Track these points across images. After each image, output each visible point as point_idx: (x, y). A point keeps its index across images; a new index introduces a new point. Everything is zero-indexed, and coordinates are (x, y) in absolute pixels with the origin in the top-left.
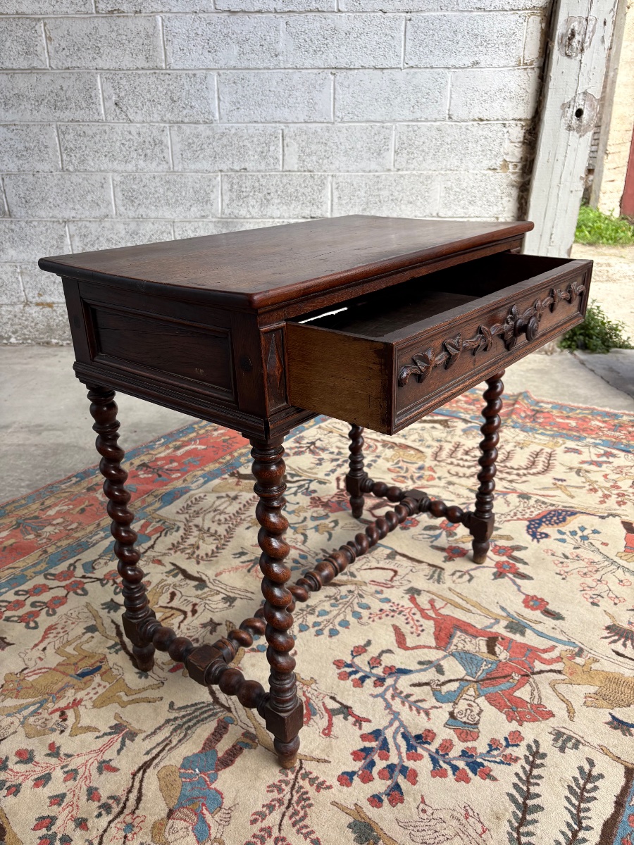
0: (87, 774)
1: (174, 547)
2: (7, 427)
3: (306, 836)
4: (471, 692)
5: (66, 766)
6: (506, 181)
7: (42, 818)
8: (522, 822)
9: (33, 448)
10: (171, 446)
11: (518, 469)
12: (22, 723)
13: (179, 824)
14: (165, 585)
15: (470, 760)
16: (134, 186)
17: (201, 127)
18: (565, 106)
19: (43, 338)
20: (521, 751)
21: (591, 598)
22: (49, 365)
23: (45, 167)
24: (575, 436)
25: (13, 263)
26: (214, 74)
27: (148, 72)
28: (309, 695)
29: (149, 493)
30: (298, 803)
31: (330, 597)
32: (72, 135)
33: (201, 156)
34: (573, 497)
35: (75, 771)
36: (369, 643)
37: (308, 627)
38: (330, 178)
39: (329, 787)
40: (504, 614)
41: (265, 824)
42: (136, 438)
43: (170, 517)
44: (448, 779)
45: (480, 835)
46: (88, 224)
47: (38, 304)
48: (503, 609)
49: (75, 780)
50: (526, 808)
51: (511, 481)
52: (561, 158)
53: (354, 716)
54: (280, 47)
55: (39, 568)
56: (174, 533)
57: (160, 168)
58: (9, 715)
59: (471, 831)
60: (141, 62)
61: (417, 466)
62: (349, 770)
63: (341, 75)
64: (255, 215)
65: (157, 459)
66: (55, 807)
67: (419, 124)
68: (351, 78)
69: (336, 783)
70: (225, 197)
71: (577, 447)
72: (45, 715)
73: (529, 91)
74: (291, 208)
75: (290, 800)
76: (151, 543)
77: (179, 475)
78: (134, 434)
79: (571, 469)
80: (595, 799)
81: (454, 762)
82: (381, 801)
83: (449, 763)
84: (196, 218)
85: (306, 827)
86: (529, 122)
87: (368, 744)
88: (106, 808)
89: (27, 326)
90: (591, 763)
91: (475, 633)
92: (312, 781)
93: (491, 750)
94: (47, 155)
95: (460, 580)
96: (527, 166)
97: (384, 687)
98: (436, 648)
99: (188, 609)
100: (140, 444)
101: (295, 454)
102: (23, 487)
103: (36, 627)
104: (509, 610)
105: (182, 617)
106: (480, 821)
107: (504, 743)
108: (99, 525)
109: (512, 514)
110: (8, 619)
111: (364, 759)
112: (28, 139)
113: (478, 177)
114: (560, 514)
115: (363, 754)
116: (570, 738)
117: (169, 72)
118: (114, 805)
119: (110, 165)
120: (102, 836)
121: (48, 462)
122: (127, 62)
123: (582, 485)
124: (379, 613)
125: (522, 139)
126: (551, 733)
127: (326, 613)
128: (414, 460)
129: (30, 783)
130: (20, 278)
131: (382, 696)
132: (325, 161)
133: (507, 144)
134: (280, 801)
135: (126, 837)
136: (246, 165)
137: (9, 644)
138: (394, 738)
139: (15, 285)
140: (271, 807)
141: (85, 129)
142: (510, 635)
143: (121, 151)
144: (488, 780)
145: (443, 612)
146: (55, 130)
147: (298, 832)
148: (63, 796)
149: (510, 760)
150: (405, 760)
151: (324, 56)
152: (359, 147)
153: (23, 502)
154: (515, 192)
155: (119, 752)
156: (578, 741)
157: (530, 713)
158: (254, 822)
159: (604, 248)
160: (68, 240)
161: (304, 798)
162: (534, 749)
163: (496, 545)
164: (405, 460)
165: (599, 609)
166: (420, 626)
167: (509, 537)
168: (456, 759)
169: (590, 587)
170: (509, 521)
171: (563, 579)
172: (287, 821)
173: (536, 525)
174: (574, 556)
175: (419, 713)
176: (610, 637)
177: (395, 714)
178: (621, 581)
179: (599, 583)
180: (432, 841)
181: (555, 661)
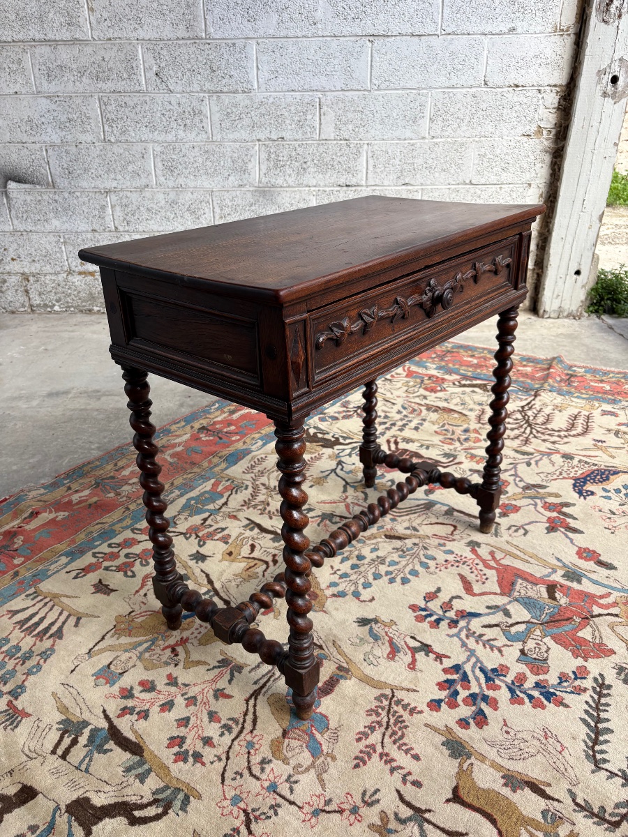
0: (205, 700)
1: (246, 504)
2: (66, 393)
3: (407, 752)
4: (538, 632)
5: (186, 694)
6: (540, 147)
7: (172, 738)
8: (596, 742)
9: (96, 413)
10: (225, 410)
11: (559, 431)
12: (139, 658)
13: (294, 743)
14: (244, 538)
15: (544, 690)
16: (174, 157)
17: (240, 97)
18: (601, 73)
19: (84, 306)
20: (588, 683)
22: (94, 332)
23: (88, 137)
24: (610, 399)
25: (55, 232)
26: (253, 42)
27: (188, 42)
28: (390, 635)
29: (213, 454)
30: (395, 724)
31: (397, 549)
32: (114, 106)
33: (239, 126)
34: (613, 457)
35: (194, 698)
36: (439, 590)
37: (382, 576)
38: (366, 146)
39: (421, 712)
40: (560, 564)
41: (370, 741)
42: (191, 403)
43: (237, 476)
44: (525, 706)
45: (560, 752)
46: (129, 194)
47: (80, 273)
48: (558, 559)
49: (195, 705)
50: (597, 731)
51: (554, 443)
52: (595, 124)
53: (435, 653)
54: (319, 15)
55: (124, 524)
56: (244, 491)
57: (199, 138)
58: (126, 651)
59: (550, 748)
60: (182, 32)
61: (462, 428)
62: (437, 698)
63: (378, 42)
64: (292, 184)
65: (215, 423)
66: (182, 728)
67: (454, 90)
68: (389, 44)
69: (426, 709)
70: (262, 167)
71: (613, 410)
72: (158, 650)
73: (565, 57)
74: (327, 177)
75: (388, 723)
76: (224, 500)
77: (238, 437)
78: (189, 399)
79: (609, 430)
81: (530, 692)
82: (468, 724)
83: (525, 693)
84: (235, 187)
85: (405, 744)
86: (564, 88)
87: (450, 677)
88: (227, 728)
89: (70, 295)
91: (534, 581)
92: (405, 707)
93: (561, 682)
94: (89, 127)
95: (515, 534)
96: (562, 132)
97: (458, 629)
98: (501, 594)
99: (269, 559)
100: (195, 408)
101: (344, 417)
102: (93, 449)
103: (134, 576)
104: (564, 560)
105: (264, 567)
106: (558, 741)
107: (573, 677)
108: (172, 484)
109: (558, 473)
110: (107, 569)
111: (449, 688)
112: (71, 110)
113: (512, 143)
114: (603, 473)
115: (447, 685)
117: (208, 41)
118: (234, 726)
119: (151, 135)
120: (228, 752)
121: (112, 425)
122: (167, 32)
123: (622, 446)
124: (444, 563)
125: (556, 105)
126: (614, 668)
127: (397, 563)
128: (459, 423)
129: (156, 708)
130: (63, 247)
131: (458, 635)
132: (361, 130)
133: (541, 110)
134: (379, 723)
135: (249, 753)
136: (283, 134)
137: (113, 591)
138: (473, 672)
139: (58, 255)
140: (372, 728)
141: (127, 99)
142: (568, 583)
143: (162, 121)
144: (561, 708)
145: (503, 562)
146: (97, 102)
147: (399, 748)
148: (188, 719)
149: (579, 691)
150: (485, 690)
151: (362, 24)
152: (395, 115)
153: (98, 463)
154: (548, 158)
155: (230, 682)
157: (593, 651)
159: (622, 210)
160: (109, 210)
161: (399, 720)
162: (600, 681)
163: (546, 503)
164: (449, 423)
166: (484, 575)
167: (558, 495)
168: (531, 689)
170: (556, 479)
171: (612, 533)
172: (388, 740)
173: (581, 484)
174: (620, 512)
175: (492, 650)
177: (471, 651)
180: (518, 757)
181: (611, 605)
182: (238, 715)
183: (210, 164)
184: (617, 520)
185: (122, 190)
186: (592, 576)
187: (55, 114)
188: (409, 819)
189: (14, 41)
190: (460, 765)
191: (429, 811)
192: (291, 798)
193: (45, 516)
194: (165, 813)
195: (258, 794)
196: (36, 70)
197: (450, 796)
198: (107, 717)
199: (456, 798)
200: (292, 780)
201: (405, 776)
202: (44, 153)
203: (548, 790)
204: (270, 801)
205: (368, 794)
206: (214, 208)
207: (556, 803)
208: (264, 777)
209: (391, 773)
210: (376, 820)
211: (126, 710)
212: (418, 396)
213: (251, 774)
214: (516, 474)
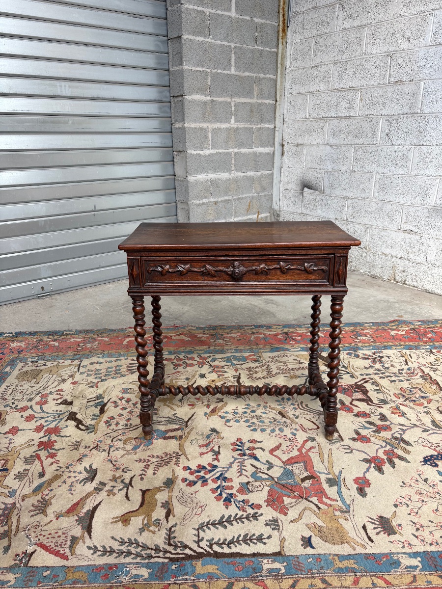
0: (134, 415)
1: (249, 368)
3: (155, 470)
4: (268, 483)
5: (133, 409)
7: (112, 417)
8: (213, 524)
13: (134, 442)
14: (227, 379)
15: (229, 497)
20: (250, 511)
21: (401, 503)
27: (409, 116)
28: (214, 440)
29: (271, 344)
30: (165, 462)
31: (274, 419)
32: (361, 152)
33: (430, 166)
35: (133, 412)
36: (261, 442)
37: (248, 422)
39: (179, 466)
40: (337, 474)
41: (151, 459)
43: (265, 357)
44: (213, 495)
45: (196, 514)
46: (357, 201)
48: (341, 472)
49: (130, 414)
50: (221, 523)
53: (217, 457)
55: (200, 352)
56: (257, 364)
57: (403, 172)
60: (406, 110)
61: (424, 395)
62: (191, 467)
65: (295, 333)
66: (118, 416)
69: (182, 467)
75: (164, 460)
76: (244, 362)
77: (294, 343)
80: (249, 545)
81: (223, 494)
82: (186, 481)
83: (221, 492)
85: (158, 469)
87: (207, 466)
88: (126, 425)
90: (269, 537)
91: (309, 470)
92: (177, 461)
93: (242, 502)
94: (346, 162)
95: (342, 450)
97: (241, 457)
98: (283, 462)
103: (175, 369)
104: (343, 474)
106: (202, 512)
107: (250, 504)
108: (237, 347)
110: (173, 362)
111: (199, 469)
112: (340, 153)
115: (201, 467)
116: (278, 525)
117: (421, 115)
119: (376, 169)
122: (398, 111)
124: (283, 436)
126: (273, 518)
127: (263, 423)
128: (428, 392)
129: (121, 407)
131: (236, 459)
134: (162, 458)
135: (120, 435)
138: (218, 472)
140: (158, 457)
141: (368, 148)
142: (324, 482)
144: (224, 506)
146: (353, 149)
147: (155, 468)
148: (123, 415)
149: (242, 509)
150: (211, 479)
156: (279, 529)
157: (278, 507)
158: (149, 456)
160: (346, 208)
161: (169, 462)
162: (257, 515)
163: (393, 450)
164: (422, 389)
165: (394, 509)
166: (291, 451)
167: (408, 452)
168: (226, 493)
169: (410, 499)
170: (426, 446)
171: (402, 486)
172: (156, 463)
173: (439, 458)
174: (432, 483)
175: (238, 473)
176: (375, 520)
177: (230, 467)
178: (437, 510)
179: (421, 502)
180: (181, 502)
181: (326, 504)
182: (133, 424)
183: (406, 188)
184: (420, 484)
185: (355, 198)
186: (343, 489)
187: (332, 155)
188: (125, 483)
190: (162, 487)
191: (132, 487)
192: (111, 452)
193: (183, 337)
194: (84, 430)
195: (106, 444)
196: (329, 133)
197: (144, 489)
198: (109, 400)
199: (144, 492)
200: (118, 449)
201: (143, 474)
202: (323, 174)
203: (171, 517)
204: (105, 449)
205: (128, 469)
206: (402, 216)
207: (165, 521)
208: (114, 442)
209: (142, 470)
210: (117, 475)
211: (115, 402)
212: (431, 368)
213: (113, 439)
214: (406, 430)
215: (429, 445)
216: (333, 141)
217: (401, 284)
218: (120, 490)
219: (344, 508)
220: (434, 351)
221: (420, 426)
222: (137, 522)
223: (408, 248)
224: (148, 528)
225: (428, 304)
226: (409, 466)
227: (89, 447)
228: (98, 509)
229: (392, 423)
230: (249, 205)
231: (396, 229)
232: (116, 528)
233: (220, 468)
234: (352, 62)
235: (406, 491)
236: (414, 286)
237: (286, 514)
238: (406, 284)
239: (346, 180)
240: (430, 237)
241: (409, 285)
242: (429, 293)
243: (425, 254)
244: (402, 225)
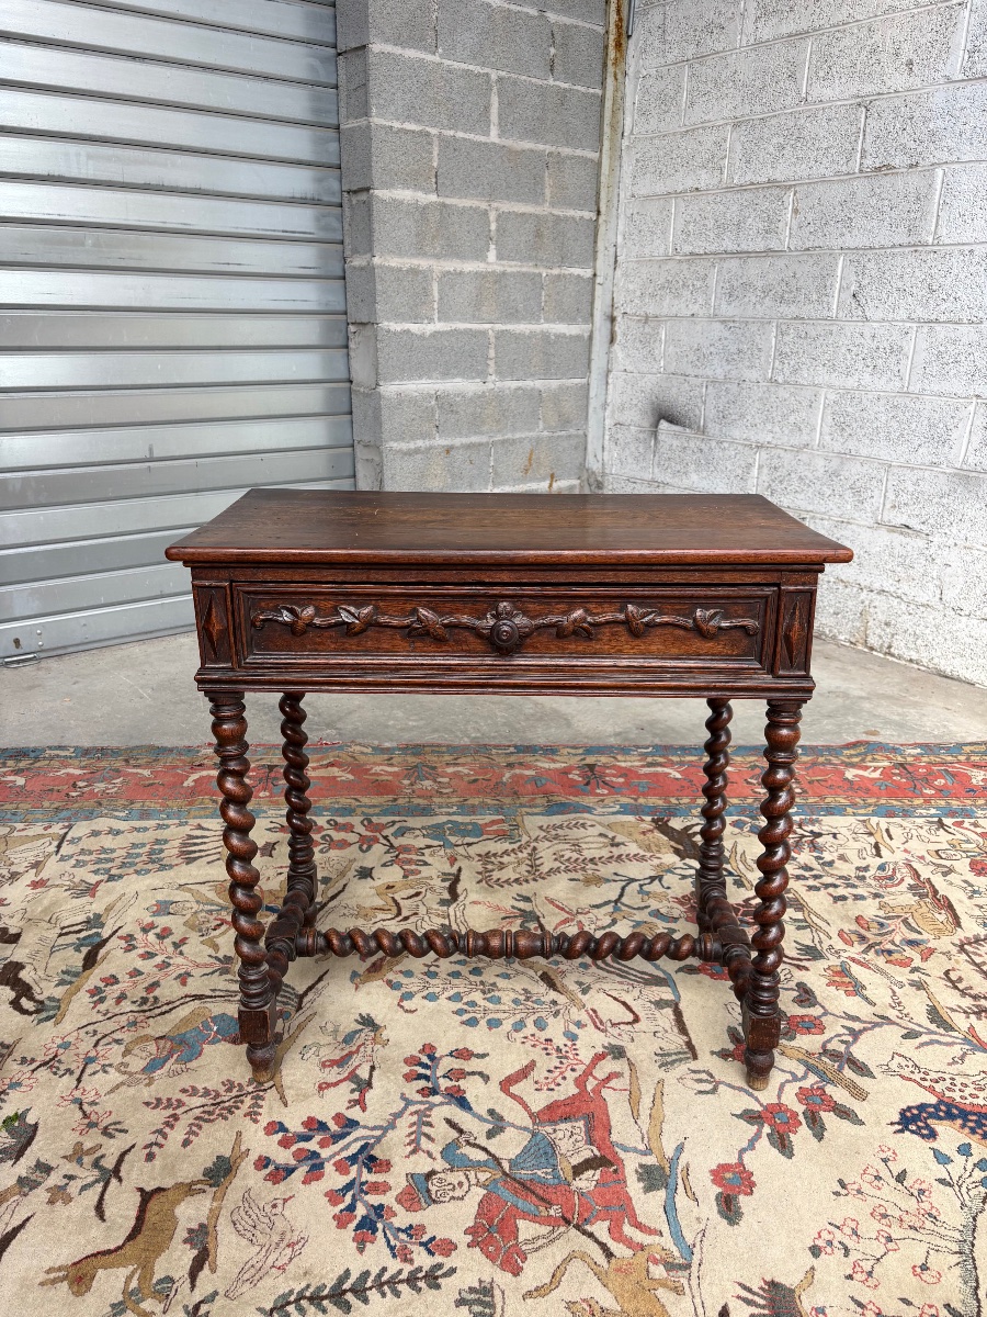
0: (170, 972)
1: (486, 856)
3: (191, 1132)
4: (483, 1177)
5: (170, 958)
7: (113, 977)
8: (315, 1299)
10: (650, 759)
12: (196, 913)
13: (152, 1049)
14: (425, 883)
15: (374, 1217)
16: (849, 409)
17: (963, 329)
20: (423, 1260)
21: (830, 1243)
27: (907, 250)
28: (362, 1049)
29: (549, 794)
30: (223, 1109)
31: (528, 992)
32: (792, 336)
33: (953, 373)
35: (169, 965)
36: (484, 1056)
37: (460, 1001)
39: (256, 1121)
40: (670, 1154)
41: (188, 1100)
43: (529, 827)
44: (331, 1208)
45: (273, 1266)
46: (782, 453)
48: (679, 1148)
49: (160, 970)
50: (336, 1294)
53: (362, 1096)
55: (370, 811)
56: (506, 844)
57: (890, 386)
58: (198, 902)
60: (900, 237)
61: (913, 936)
62: (287, 1125)
65: (613, 767)
66: (128, 976)
69: (264, 1123)
75: (222, 1102)
76: (475, 840)
77: (606, 792)
81: (359, 1204)
82: (266, 1166)
83: (354, 1200)
84: (923, 464)
85: (200, 1127)
87: (331, 1123)
88: (144, 1001)
92: (256, 1105)
93: (405, 1231)
94: (758, 361)
95: (693, 1083)
97: (424, 1099)
99: (407, 914)
104: (685, 1155)
105: (391, 916)
106: (291, 1259)
107: (425, 1238)
111: (311, 1129)
112: (743, 339)
115: (315, 1126)
116: (491, 1305)
117: (935, 248)
119: (827, 378)
120: (116, 1015)
122: (882, 237)
124: (542, 1040)
126: (480, 1281)
127: (497, 1002)
129: (141, 951)
131: (410, 1103)
134: (218, 1095)
135: (123, 1027)
137: (271, 856)
138: (356, 1140)
140: (207, 1092)
141: (809, 329)
143: (845, 359)
144: (354, 1244)
145: (605, 1093)
146: (774, 330)
147: (191, 1125)
148: (141, 974)
149: (402, 1255)
150: (332, 1162)
153: (447, 750)
155: (203, 975)
157: (498, 1249)
158: (184, 1091)
160: (755, 471)
161: (231, 1109)
162: (440, 1273)
163: (822, 1089)
164: (911, 920)
165: (809, 1260)
166: (559, 1085)
167: (861, 1095)
168: (366, 1204)
169: (855, 1232)
170: (910, 1079)
171: (837, 1194)
172: (197, 1112)
173: (942, 1114)
174: (917, 1186)
175: (409, 1144)
176: (754, 1294)
177: (392, 1125)
178: (924, 1268)
179: (883, 1240)
180: (240, 1228)
181: (629, 1243)
182: (165, 999)
183: (895, 425)
184: (886, 1189)
185: (776, 447)
186: (681, 1199)
187: (726, 343)
188: (101, 1169)
189: (706, 254)
190: (199, 1182)
191: (120, 1180)
192: (84, 1077)
193: (335, 771)
194: (30, 1013)
195: (77, 1055)
196: (719, 290)
197: (148, 1189)
198: (117, 931)
199: (146, 1197)
200: (107, 1068)
201: (156, 1144)
202: (704, 389)
203: (205, 1273)
204: (73, 1067)
205: (118, 1127)
206: (886, 491)
207: (187, 1284)
208: (99, 1048)
209: (154, 1132)
210: (88, 1145)
211: (130, 937)
212: (939, 866)
213: (99, 1040)
214: (861, 1032)
215: (917, 1077)
216: (727, 310)
217: (882, 656)
218: (84, 1188)
219: (677, 1254)
220: (948, 821)
221: (898, 1021)
222: (111, 1283)
223: (899, 569)
224: (138, 1302)
225: (942, 705)
226: (862, 1134)
227: (33, 1060)
228: (14, 1242)
229: (826, 1013)
230: (530, 459)
231: (871, 522)
232: (50, 1301)
233: (365, 1127)
234: (774, 121)
235: (849, 1208)
236: (911, 661)
237: (517, 1272)
238: (893, 655)
239: (757, 403)
240: (951, 542)
241: (899, 657)
242: (946, 677)
243: (938, 583)
244: (886, 513)
